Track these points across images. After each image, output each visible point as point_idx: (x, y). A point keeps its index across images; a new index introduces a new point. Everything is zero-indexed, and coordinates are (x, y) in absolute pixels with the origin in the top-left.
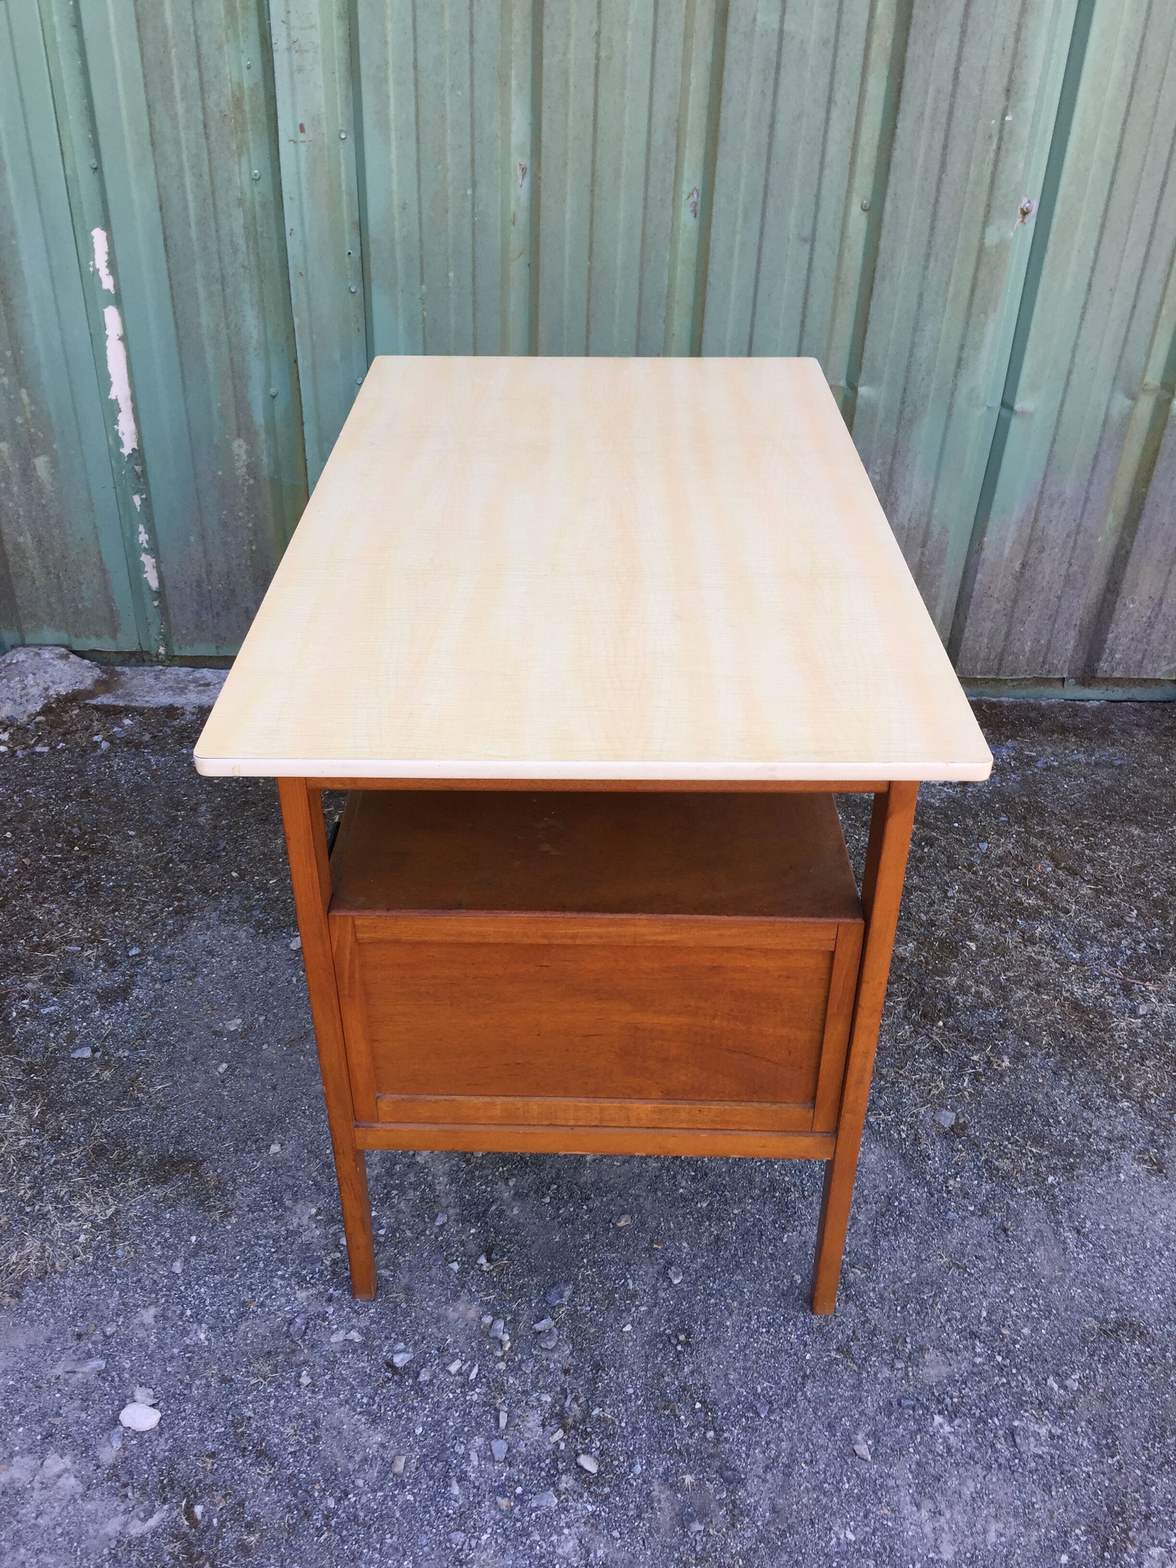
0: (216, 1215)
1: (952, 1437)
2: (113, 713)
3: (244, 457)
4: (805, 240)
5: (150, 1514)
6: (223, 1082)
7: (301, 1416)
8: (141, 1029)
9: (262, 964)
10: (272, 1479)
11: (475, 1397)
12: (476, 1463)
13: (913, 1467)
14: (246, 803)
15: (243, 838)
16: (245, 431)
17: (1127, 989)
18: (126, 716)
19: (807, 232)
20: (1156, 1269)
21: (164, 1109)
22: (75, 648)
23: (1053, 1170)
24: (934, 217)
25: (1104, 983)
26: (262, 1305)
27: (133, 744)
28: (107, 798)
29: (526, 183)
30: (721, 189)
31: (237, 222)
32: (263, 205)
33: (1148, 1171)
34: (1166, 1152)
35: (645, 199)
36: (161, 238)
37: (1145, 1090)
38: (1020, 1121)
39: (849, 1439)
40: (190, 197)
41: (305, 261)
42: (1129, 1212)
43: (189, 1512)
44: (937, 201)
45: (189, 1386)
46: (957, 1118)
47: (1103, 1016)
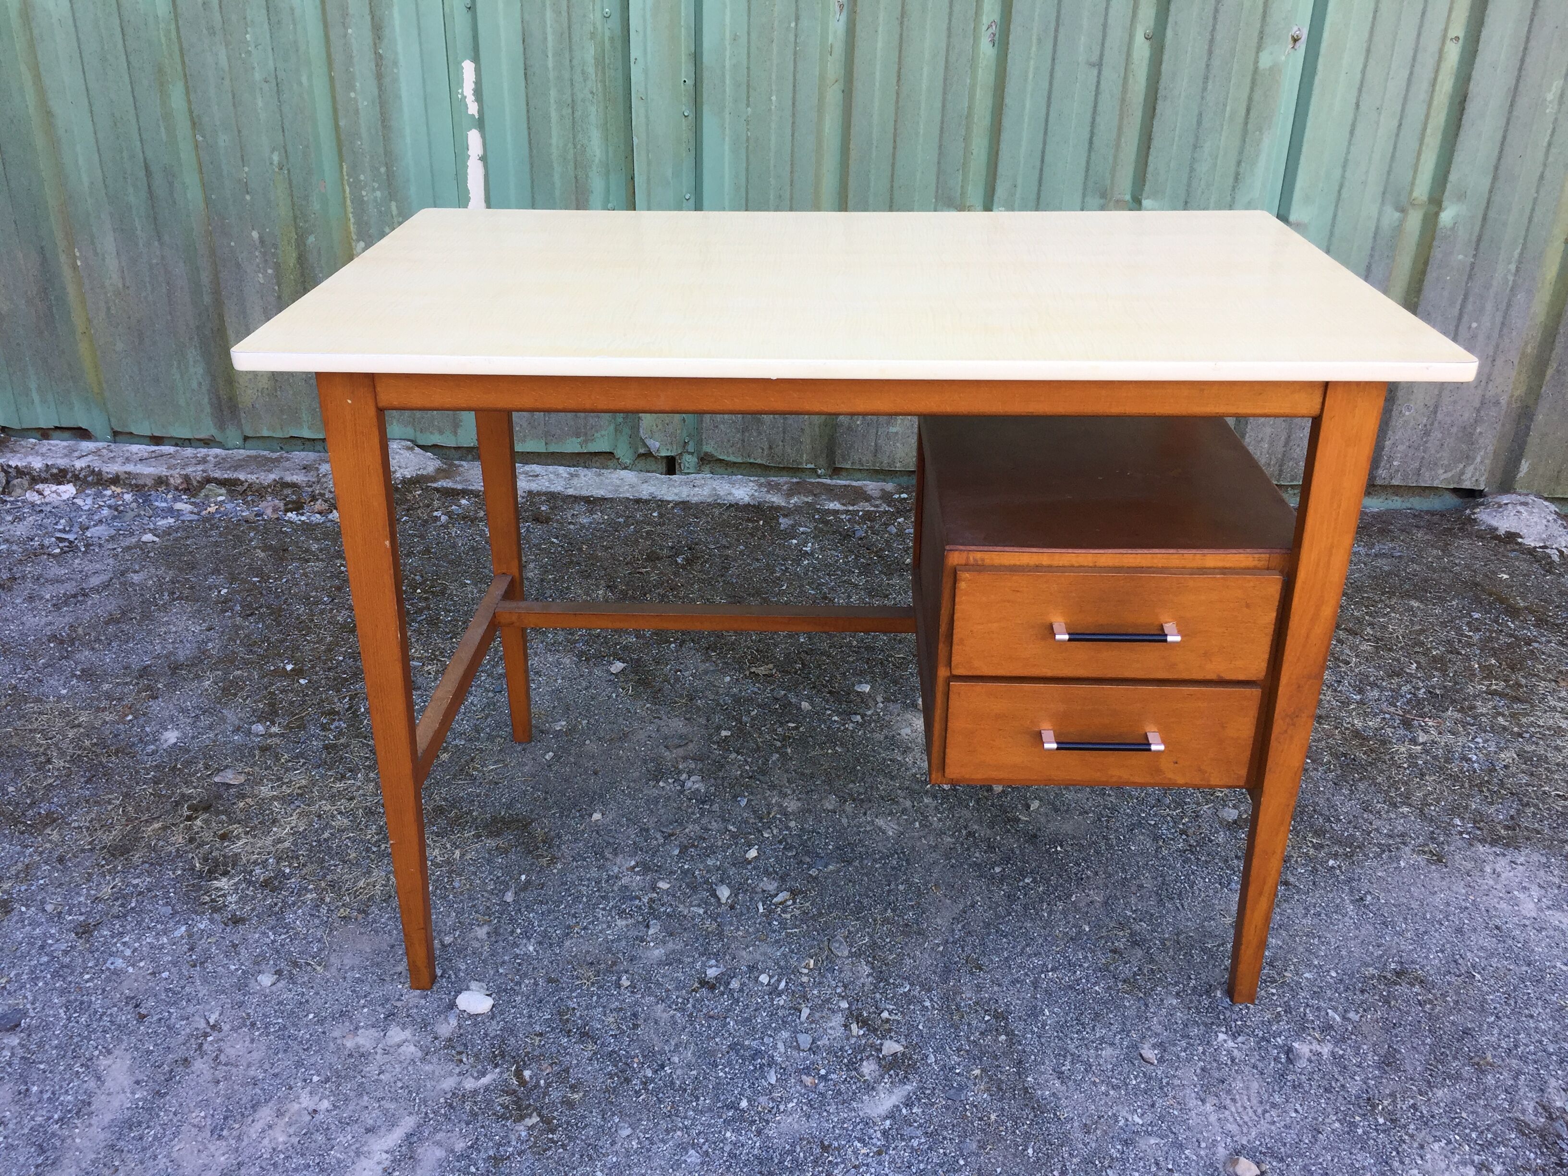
0: (544, 861)
1: (1236, 1051)
2: (452, 494)
4: (1093, 65)
5: (484, 1074)
6: (549, 766)
7: (621, 1009)
8: (475, 725)
9: (584, 684)
10: (595, 1053)
11: (782, 1003)
12: (783, 1050)
13: (1198, 1071)
14: (572, 562)
15: (568, 588)
17: (1407, 724)
18: (463, 497)
19: (1095, 58)
20: (1436, 934)
21: (496, 783)
22: (420, 443)
23: (1336, 856)
24: (1212, 41)
25: (1384, 719)
26: (585, 928)
27: (468, 519)
28: (446, 555)
29: (843, 18)
30: (1017, 20)
31: (588, 53)
32: (612, 39)
33: (1428, 860)
34: (1446, 847)
35: (949, 29)
36: (522, 66)
37: (1425, 799)
38: (1302, 819)
39: (1134, 1046)
40: (549, 30)
41: (646, 88)
42: (1409, 891)
43: (518, 1074)
44: (1214, 29)
45: (519, 984)
46: (1240, 815)
47: (1383, 743)
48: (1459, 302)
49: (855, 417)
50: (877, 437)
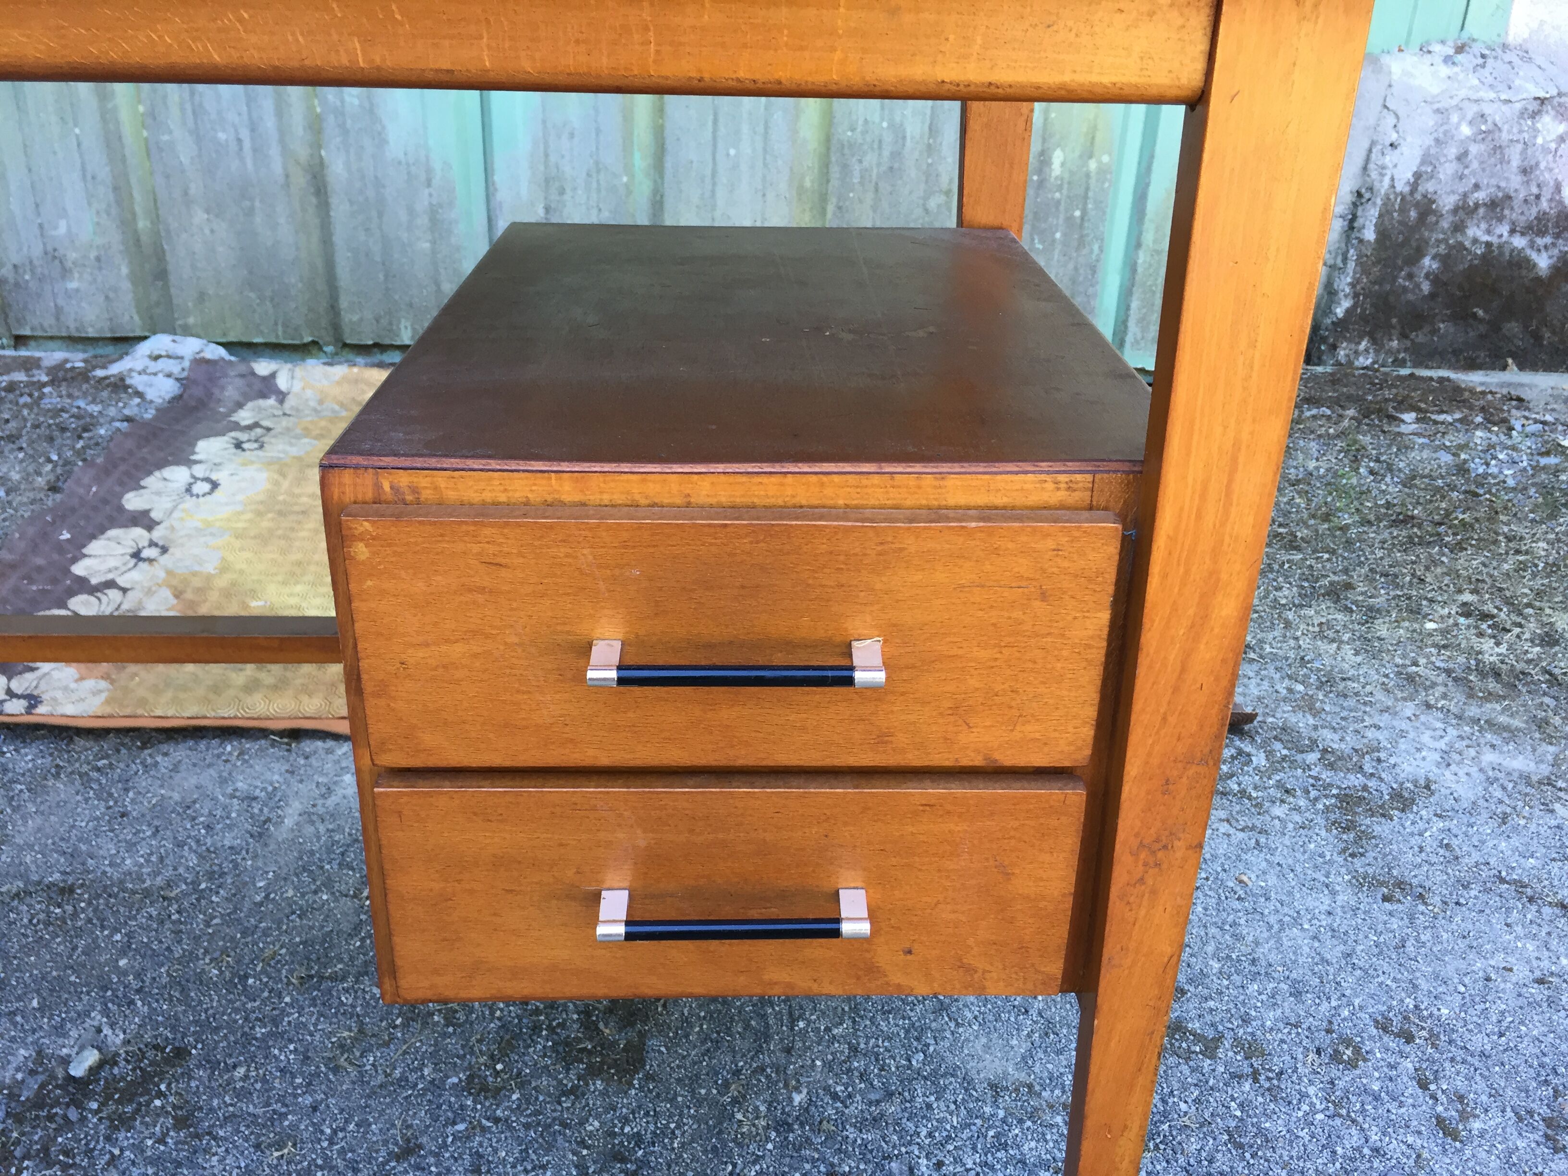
48: (710, 123)
49: (21, 271)
50: (55, 295)
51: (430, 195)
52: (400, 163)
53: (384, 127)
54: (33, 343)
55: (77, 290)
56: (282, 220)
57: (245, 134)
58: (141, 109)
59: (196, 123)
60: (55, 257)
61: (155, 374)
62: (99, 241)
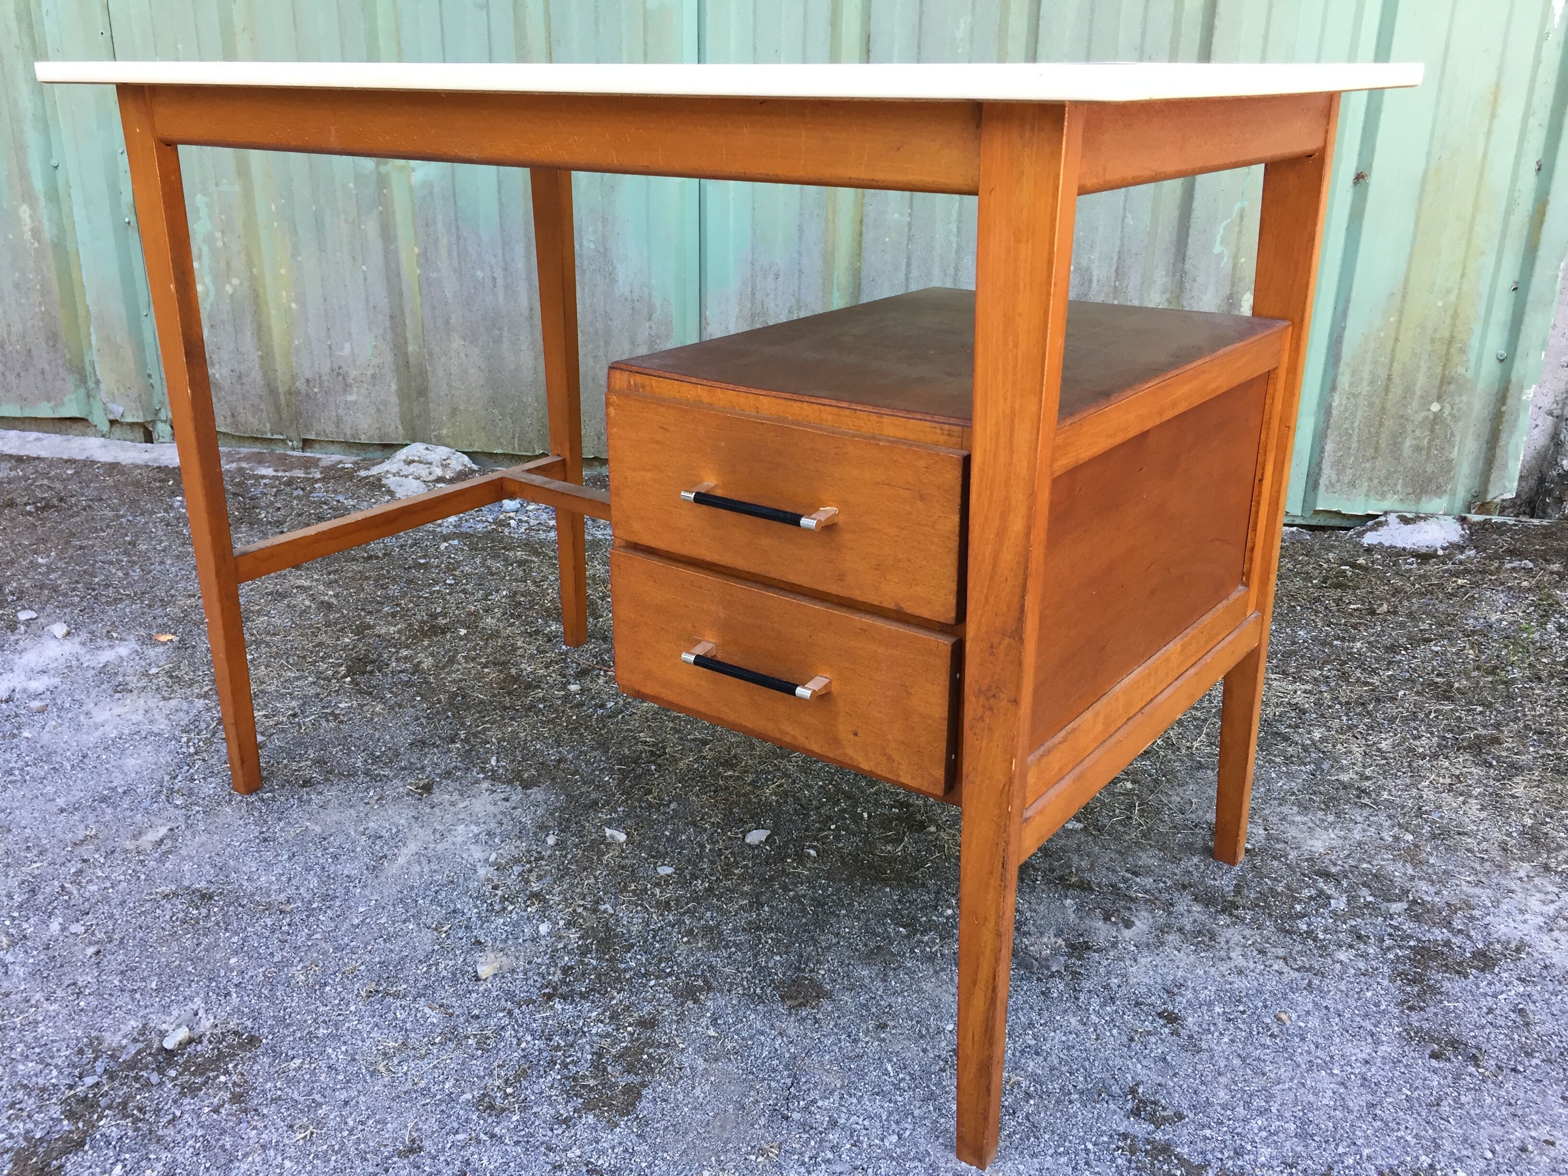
3: (28, 221)
16: (28, 196)
48: (904, 266)
49: (311, 384)
50: (337, 407)
51: (650, 328)
52: (626, 299)
53: (614, 268)
54: (317, 446)
55: (355, 403)
56: (524, 348)
57: (499, 273)
58: (416, 251)
59: (460, 263)
60: (339, 374)
61: (406, 476)
62: (375, 361)
